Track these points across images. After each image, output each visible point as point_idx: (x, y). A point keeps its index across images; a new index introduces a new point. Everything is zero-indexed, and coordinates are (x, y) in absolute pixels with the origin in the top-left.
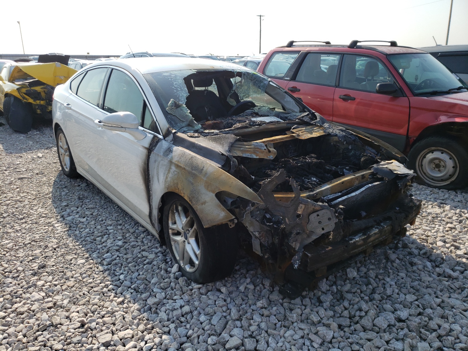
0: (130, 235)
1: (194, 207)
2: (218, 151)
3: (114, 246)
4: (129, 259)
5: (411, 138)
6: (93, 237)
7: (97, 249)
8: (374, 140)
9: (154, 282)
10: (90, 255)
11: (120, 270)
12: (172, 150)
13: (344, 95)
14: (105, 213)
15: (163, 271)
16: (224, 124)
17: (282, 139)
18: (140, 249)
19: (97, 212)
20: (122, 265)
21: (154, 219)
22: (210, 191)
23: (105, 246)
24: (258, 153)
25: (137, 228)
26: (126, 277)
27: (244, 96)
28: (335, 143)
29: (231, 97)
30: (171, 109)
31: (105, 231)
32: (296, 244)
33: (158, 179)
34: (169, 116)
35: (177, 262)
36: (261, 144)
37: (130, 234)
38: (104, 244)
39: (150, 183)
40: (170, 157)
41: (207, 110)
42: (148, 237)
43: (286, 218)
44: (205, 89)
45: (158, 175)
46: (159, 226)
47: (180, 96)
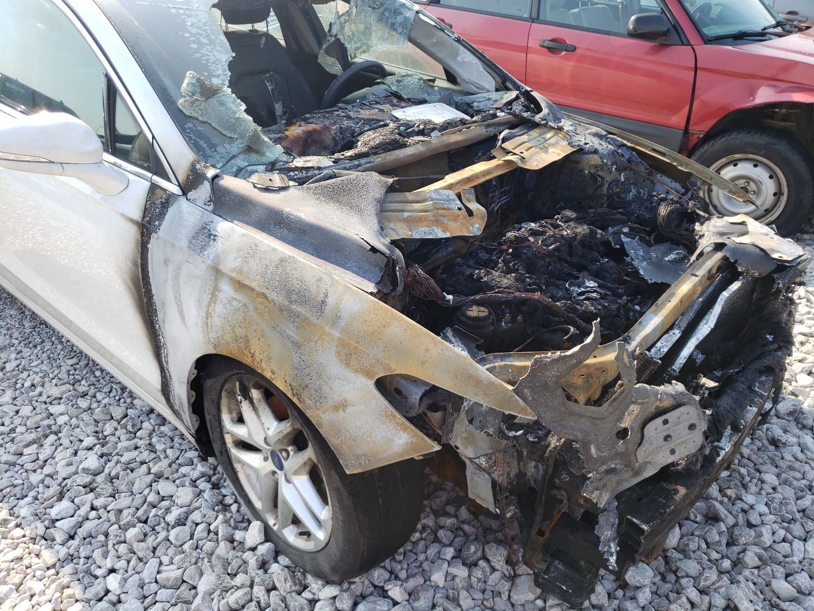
0: (116, 429)
1: (309, 413)
2: (358, 238)
3: (76, 473)
4: (125, 513)
5: (693, 134)
6: (12, 448)
7: (31, 487)
8: (675, 160)
9: (208, 587)
10: (12, 509)
11: (105, 555)
12: (213, 232)
13: (552, 40)
14: (39, 361)
15: (222, 544)
16: (333, 132)
17: (488, 172)
18: (149, 473)
19: (16, 359)
20: (107, 535)
21: (177, 402)
22: (356, 371)
23: (50, 476)
24: (445, 221)
25: (129, 400)
26: (125, 580)
27: (357, 49)
28: (592, 171)
29: (327, 52)
30: (192, 103)
31: (47, 422)
32: (601, 493)
33: (181, 313)
34: (190, 125)
35: (257, 516)
36: (446, 192)
37: (115, 424)
38: (48, 470)
39: (157, 316)
40: (211, 252)
41: (270, 88)
42: (162, 428)
43: (592, 446)
44: (251, 28)
45: (180, 300)
46: (195, 419)
47: (212, 61)
